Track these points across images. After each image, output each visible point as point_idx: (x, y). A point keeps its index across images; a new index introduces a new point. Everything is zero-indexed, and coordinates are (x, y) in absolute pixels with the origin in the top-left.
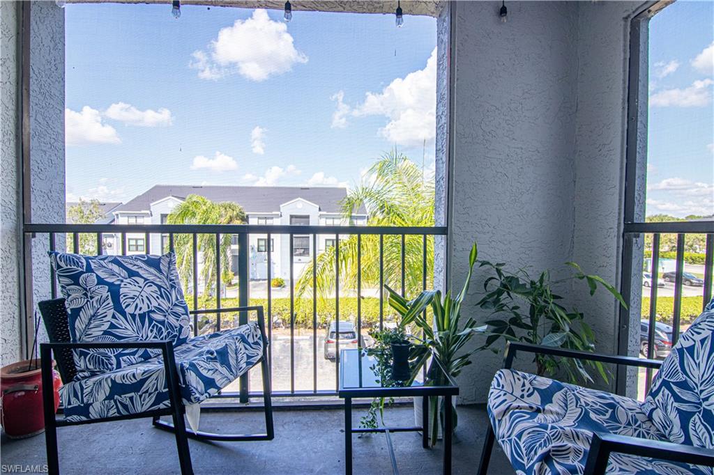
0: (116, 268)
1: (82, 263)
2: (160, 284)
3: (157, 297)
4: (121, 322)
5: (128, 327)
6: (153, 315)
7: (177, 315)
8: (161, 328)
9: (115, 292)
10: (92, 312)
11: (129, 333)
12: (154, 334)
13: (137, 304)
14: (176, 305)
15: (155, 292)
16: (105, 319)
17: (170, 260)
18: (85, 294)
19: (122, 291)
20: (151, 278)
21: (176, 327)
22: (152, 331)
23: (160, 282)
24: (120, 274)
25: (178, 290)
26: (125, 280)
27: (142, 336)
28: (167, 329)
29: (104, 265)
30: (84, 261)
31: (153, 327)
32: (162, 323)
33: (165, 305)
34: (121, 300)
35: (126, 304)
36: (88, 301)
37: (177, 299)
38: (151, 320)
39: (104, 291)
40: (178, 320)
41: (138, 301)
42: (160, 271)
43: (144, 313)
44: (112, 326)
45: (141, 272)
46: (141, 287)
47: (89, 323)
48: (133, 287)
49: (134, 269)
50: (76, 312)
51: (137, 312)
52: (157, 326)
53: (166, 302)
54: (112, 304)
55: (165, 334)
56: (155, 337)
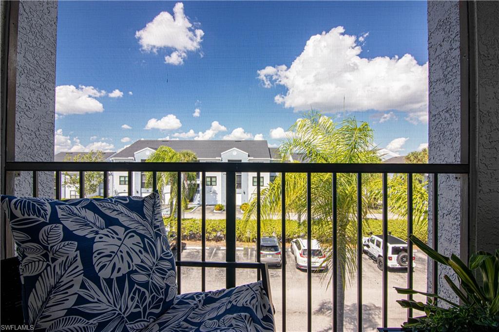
0: (90, 215)
1: (45, 210)
2: (143, 232)
3: (140, 251)
4: (92, 293)
5: (102, 298)
6: (135, 277)
7: (162, 272)
8: (144, 292)
9: (86, 247)
10: (52, 282)
11: (103, 306)
12: (136, 303)
13: (115, 264)
14: (161, 259)
15: (137, 244)
16: (71, 291)
17: (155, 202)
18: (46, 256)
19: (96, 246)
20: (133, 226)
21: (162, 288)
22: (133, 299)
23: (143, 230)
24: (94, 224)
25: (163, 238)
26: (101, 232)
27: (120, 309)
28: (152, 293)
29: (76, 211)
30: (48, 208)
31: (135, 294)
32: (145, 285)
33: (149, 260)
34: (94, 260)
35: (101, 265)
36: (48, 265)
37: (163, 251)
38: (132, 283)
39: (72, 250)
40: (163, 278)
41: (116, 260)
42: (143, 216)
43: (124, 275)
44: (81, 300)
45: (121, 219)
46: (120, 239)
47: (48, 299)
48: (110, 241)
49: (113, 215)
50: (32, 281)
51: (115, 275)
52: (139, 290)
53: (150, 256)
54: (81, 267)
55: (148, 300)
56: (137, 307)
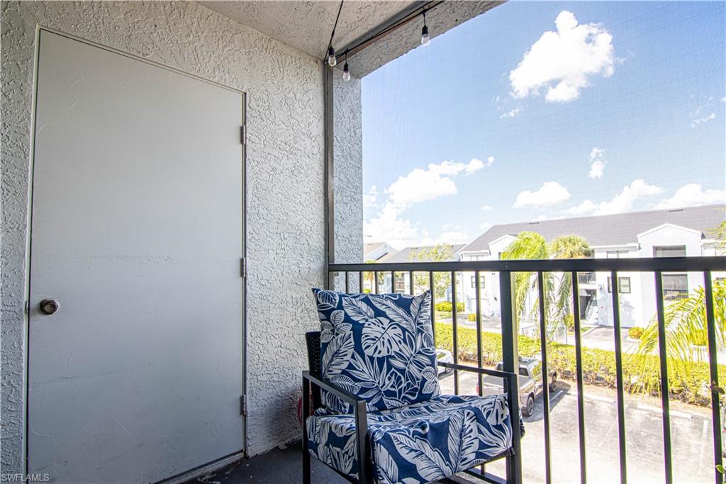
0: (364, 306)
1: (335, 300)
2: (405, 326)
3: (400, 341)
4: (359, 363)
5: (366, 370)
6: (392, 361)
7: (420, 365)
8: (400, 378)
9: (357, 329)
10: (335, 349)
11: (366, 376)
12: (392, 383)
13: (377, 347)
14: (420, 353)
15: (398, 335)
16: (345, 358)
17: (423, 301)
18: (333, 331)
19: (364, 330)
20: (397, 319)
21: (418, 380)
22: (389, 379)
23: (406, 324)
24: (366, 314)
25: (426, 336)
26: (370, 320)
27: (379, 383)
28: (407, 380)
29: (355, 303)
30: (337, 298)
31: (392, 375)
32: (402, 371)
33: (407, 351)
34: (363, 340)
35: (366, 345)
36: (334, 337)
37: (423, 346)
38: (390, 366)
39: (347, 329)
40: (421, 371)
41: (378, 343)
42: (409, 313)
43: (383, 357)
44: (351, 366)
45: (388, 312)
46: (384, 328)
47: (332, 360)
48: (376, 328)
49: (382, 308)
50: (326, 345)
51: (376, 355)
52: (396, 374)
53: (408, 348)
54: (353, 343)
55: (404, 385)
56: (392, 386)
